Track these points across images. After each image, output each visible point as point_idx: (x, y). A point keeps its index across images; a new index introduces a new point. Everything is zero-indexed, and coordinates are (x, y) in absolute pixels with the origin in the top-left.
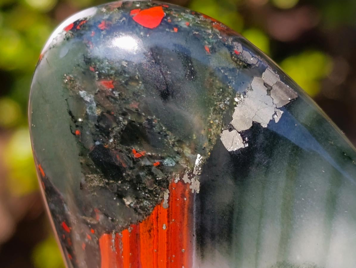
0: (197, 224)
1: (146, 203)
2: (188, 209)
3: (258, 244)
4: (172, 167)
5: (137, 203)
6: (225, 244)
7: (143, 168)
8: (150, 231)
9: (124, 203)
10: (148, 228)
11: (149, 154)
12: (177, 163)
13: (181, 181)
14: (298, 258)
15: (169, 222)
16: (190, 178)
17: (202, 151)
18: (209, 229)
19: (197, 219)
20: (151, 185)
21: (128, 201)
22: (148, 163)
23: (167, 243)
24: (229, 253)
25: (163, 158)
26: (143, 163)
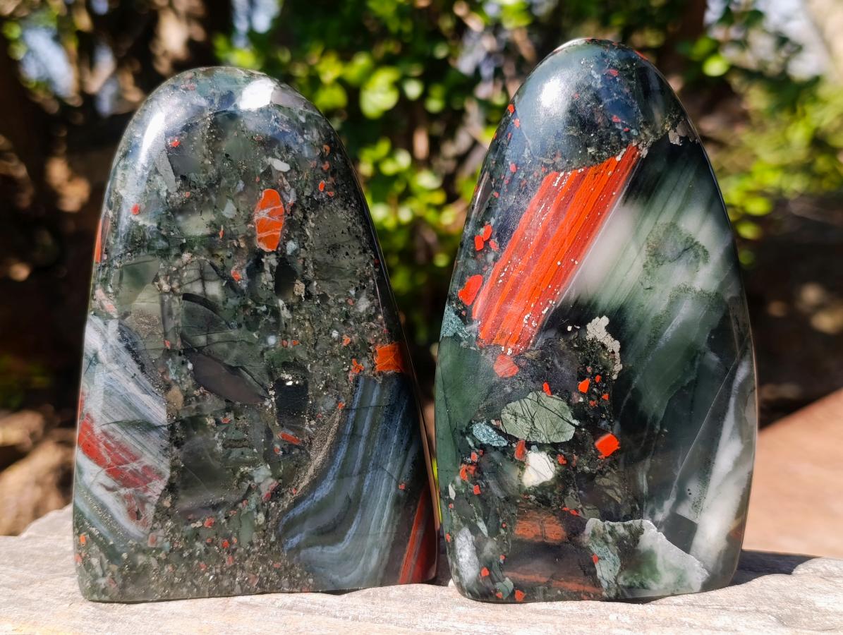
0: (633, 178)
1: (605, 153)
2: (633, 166)
3: (664, 206)
4: (635, 136)
5: (598, 152)
6: (645, 198)
7: (615, 130)
8: (596, 174)
9: (587, 151)
10: (596, 172)
11: (624, 122)
12: (639, 134)
13: (637, 146)
14: (683, 225)
15: (614, 171)
16: (643, 147)
17: (656, 135)
18: (640, 184)
19: (635, 174)
20: (615, 143)
21: (590, 150)
22: (620, 128)
23: (605, 185)
24: (645, 204)
25: (632, 128)
26: (617, 126)
